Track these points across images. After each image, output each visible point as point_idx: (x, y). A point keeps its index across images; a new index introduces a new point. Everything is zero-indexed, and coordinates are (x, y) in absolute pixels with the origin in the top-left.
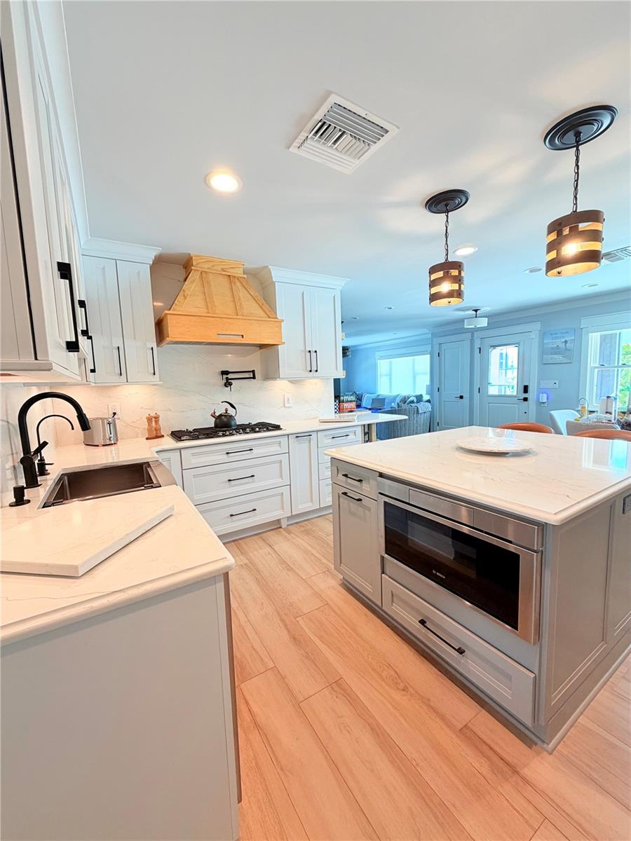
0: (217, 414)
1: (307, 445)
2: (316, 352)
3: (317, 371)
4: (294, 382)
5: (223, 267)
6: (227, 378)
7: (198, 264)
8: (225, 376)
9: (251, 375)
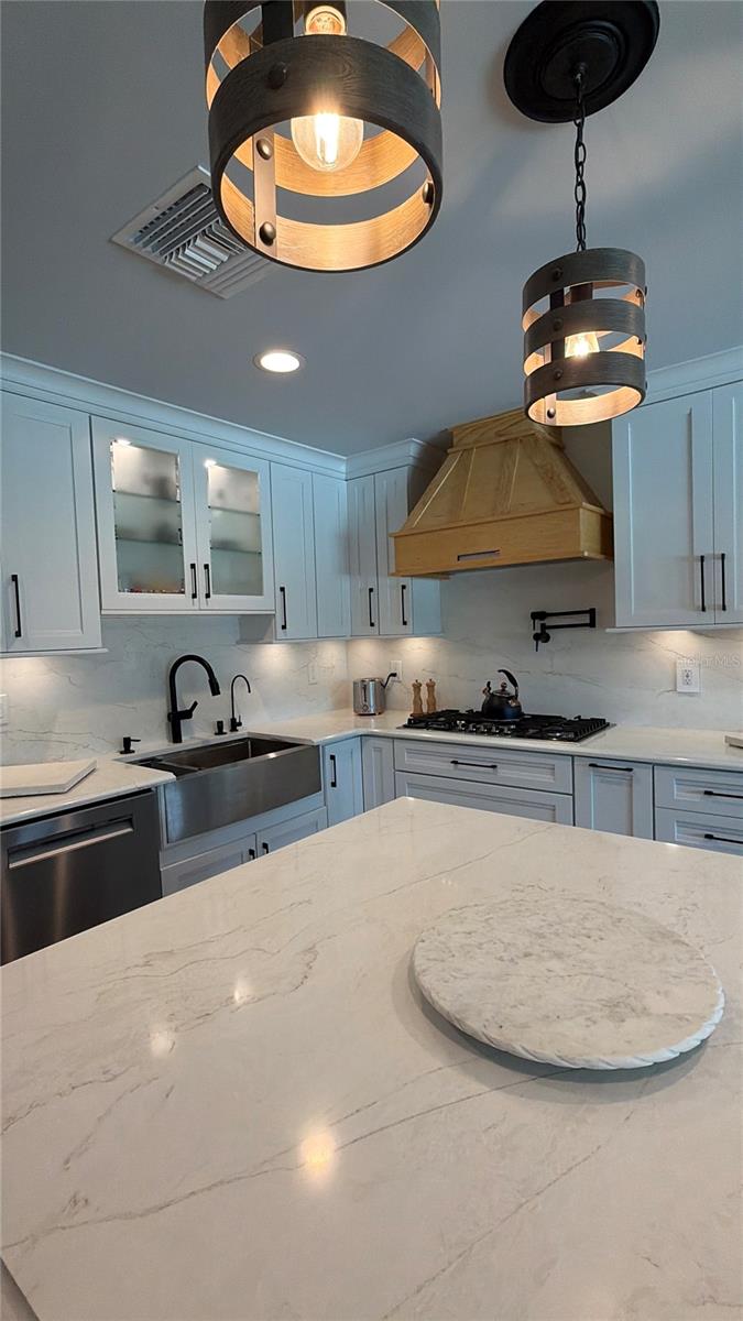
1: (622, 789)
2: (723, 557)
3: (724, 608)
5: (498, 430)
7: (458, 442)
8: (538, 623)
9: (586, 619)
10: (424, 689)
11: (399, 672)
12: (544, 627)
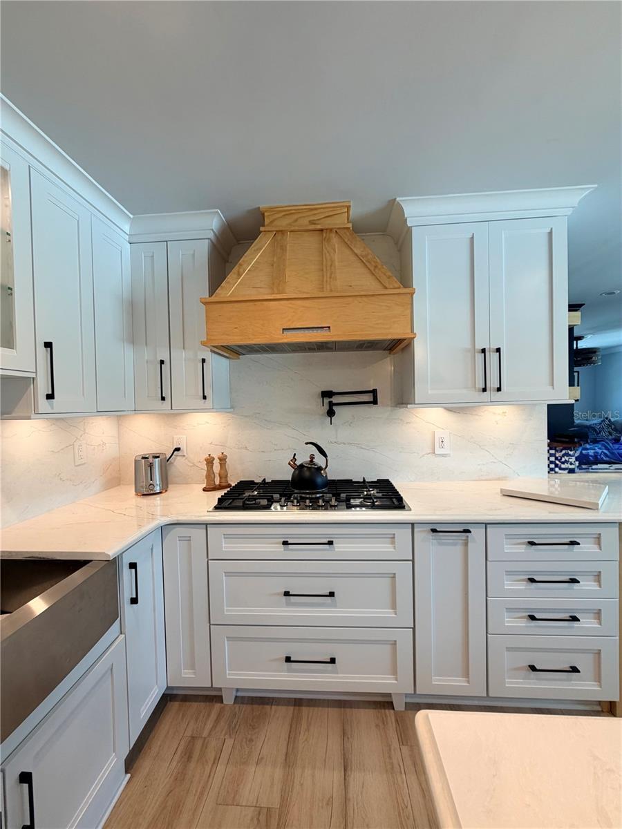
0: (298, 463)
1: (459, 549)
2: (498, 350)
3: (499, 389)
4: (457, 409)
5: (312, 218)
6: (331, 402)
7: (272, 222)
8: (327, 400)
9: (368, 398)
10: (216, 463)
11: (183, 447)
12: (331, 404)
